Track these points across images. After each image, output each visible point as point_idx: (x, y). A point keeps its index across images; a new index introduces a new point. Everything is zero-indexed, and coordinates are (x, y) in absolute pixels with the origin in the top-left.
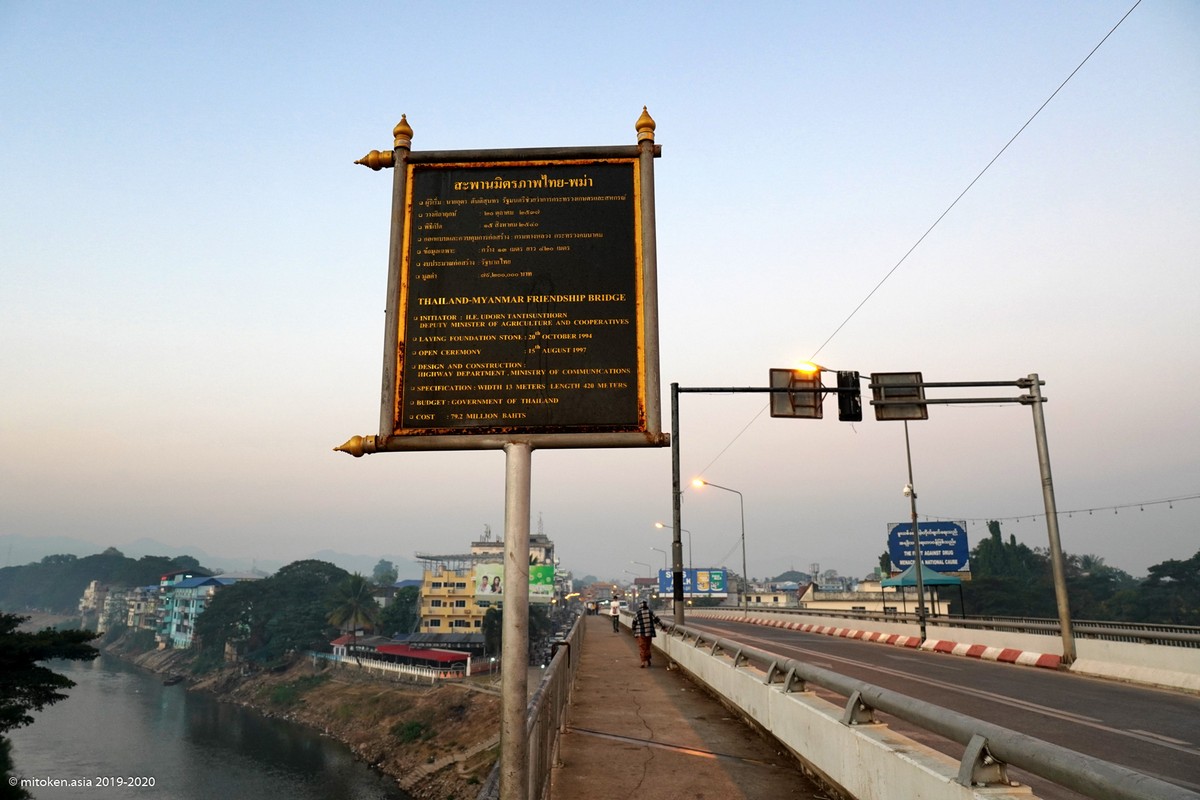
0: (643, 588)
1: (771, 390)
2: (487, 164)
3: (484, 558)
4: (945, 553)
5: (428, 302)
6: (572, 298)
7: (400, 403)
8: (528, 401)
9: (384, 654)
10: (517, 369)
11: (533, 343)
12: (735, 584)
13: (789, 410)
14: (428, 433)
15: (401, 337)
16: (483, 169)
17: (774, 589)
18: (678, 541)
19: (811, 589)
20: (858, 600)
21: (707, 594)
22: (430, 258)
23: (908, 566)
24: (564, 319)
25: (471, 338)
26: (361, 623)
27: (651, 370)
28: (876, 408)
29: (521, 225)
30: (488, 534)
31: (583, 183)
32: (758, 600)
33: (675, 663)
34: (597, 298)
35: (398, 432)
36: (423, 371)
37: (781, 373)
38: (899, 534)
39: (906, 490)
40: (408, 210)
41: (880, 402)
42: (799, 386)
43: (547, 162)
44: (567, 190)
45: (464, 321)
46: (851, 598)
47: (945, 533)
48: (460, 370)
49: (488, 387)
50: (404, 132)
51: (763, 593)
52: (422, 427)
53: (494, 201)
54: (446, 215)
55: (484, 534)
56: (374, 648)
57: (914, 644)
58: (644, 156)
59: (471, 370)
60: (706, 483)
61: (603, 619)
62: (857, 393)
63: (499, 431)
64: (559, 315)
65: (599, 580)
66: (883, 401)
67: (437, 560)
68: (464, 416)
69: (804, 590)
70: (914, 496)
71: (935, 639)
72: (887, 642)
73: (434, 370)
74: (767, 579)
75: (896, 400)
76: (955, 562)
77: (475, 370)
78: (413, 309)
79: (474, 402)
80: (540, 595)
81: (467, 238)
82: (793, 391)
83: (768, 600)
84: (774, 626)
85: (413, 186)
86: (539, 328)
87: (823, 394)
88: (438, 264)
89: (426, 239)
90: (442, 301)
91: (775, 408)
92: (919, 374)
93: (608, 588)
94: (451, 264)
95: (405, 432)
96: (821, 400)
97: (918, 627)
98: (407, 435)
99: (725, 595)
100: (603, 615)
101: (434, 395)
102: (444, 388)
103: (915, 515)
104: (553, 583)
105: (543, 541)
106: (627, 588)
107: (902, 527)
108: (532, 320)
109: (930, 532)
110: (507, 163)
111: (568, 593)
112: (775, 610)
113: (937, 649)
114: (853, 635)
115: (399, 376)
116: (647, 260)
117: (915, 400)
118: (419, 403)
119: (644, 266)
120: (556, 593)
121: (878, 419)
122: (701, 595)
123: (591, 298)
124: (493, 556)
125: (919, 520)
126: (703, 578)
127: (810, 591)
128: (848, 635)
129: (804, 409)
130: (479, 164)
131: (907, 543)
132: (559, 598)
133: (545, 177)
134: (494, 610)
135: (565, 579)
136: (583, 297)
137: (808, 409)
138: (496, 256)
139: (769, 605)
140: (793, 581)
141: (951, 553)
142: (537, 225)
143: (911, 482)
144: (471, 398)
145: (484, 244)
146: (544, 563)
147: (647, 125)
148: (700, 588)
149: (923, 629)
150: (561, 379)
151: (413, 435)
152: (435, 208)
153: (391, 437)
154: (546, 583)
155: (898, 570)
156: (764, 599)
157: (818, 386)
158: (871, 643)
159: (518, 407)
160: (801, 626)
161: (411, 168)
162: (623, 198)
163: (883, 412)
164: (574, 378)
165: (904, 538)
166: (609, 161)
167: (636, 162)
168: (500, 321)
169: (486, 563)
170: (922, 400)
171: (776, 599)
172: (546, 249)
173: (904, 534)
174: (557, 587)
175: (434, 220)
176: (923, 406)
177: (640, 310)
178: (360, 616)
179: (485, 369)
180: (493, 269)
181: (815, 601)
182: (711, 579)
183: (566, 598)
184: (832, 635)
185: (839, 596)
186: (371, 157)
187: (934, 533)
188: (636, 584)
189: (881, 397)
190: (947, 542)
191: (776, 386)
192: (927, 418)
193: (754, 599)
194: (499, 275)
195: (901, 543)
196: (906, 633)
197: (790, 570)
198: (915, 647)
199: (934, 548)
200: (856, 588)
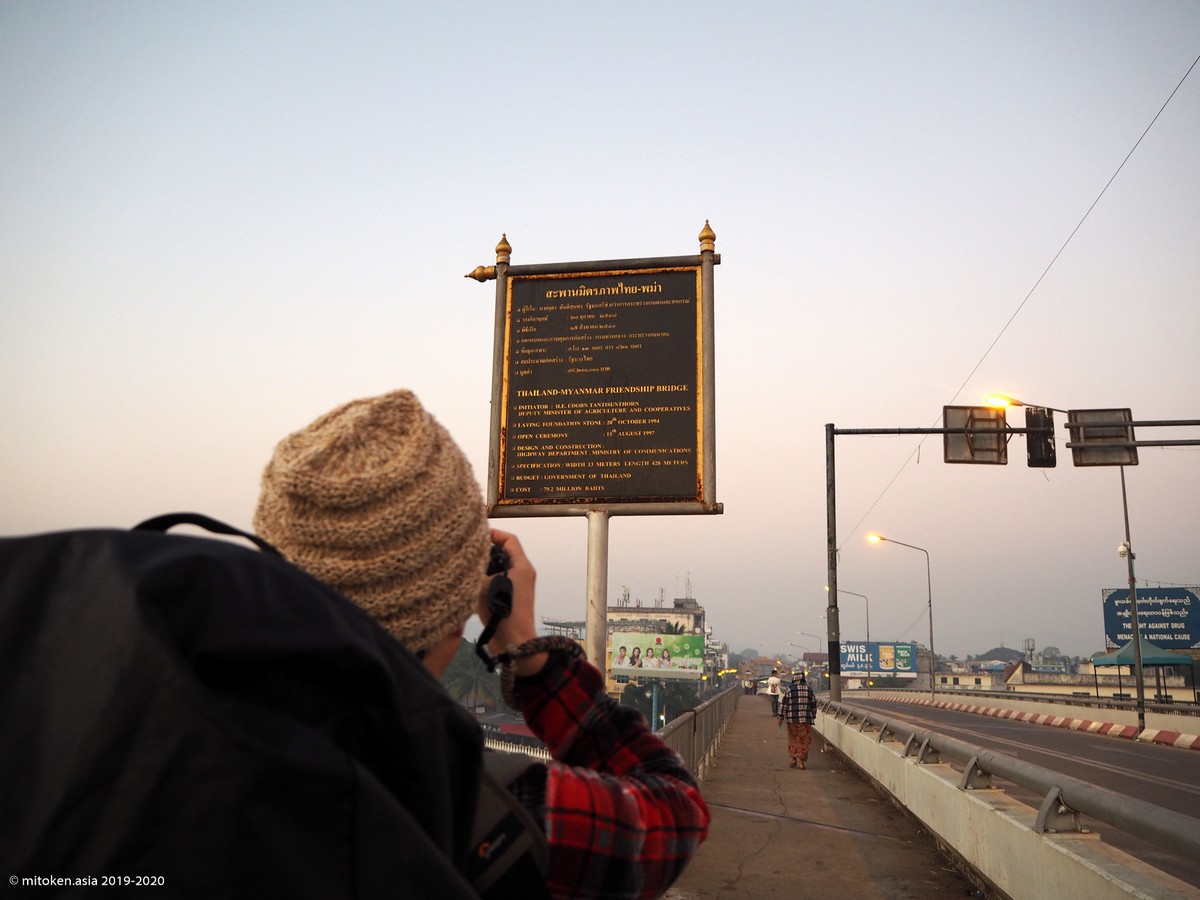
0: (814, 665)
1: (945, 431)
2: (573, 275)
3: (623, 626)
4: (1175, 626)
5: (525, 394)
6: (644, 389)
7: (503, 478)
8: (606, 476)
9: (509, 735)
10: (597, 450)
11: (611, 428)
12: (926, 662)
13: (967, 454)
14: (525, 502)
15: (504, 424)
16: (570, 278)
17: (976, 670)
18: (833, 606)
19: (1020, 668)
20: (1081, 685)
21: (891, 674)
22: (526, 357)
23: (1127, 641)
24: (636, 407)
25: (560, 424)
26: (482, 700)
27: (707, 450)
28: (1074, 451)
29: (601, 327)
30: (627, 597)
31: (653, 289)
32: (956, 681)
33: (830, 744)
34: (664, 389)
35: (501, 502)
36: (521, 451)
37: (958, 411)
38: (1117, 603)
39: (1122, 548)
40: (508, 316)
41: (1079, 445)
42: (979, 426)
43: (623, 272)
44: (640, 296)
45: (554, 409)
46: (1072, 682)
47: (1175, 601)
48: (551, 451)
49: (574, 465)
50: (505, 249)
51: (963, 674)
52: (520, 498)
53: (579, 307)
54: (539, 319)
55: (621, 598)
56: (497, 727)
57: (1130, 734)
58: (705, 265)
59: (560, 450)
60: (884, 539)
61: (761, 699)
62: (1051, 434)
63: (582, 501)
64: (632, 404)
65: (761, 654)
66: (1083, 443)
67: (567, 627)
68: (555, 489)
69: (1012, 670)
70: (1132, 557)
71: (1155, 728)
72: (1099, 732)
73: (530, 451)
74: (969, 657)
75: (1099, 442)
76: (1187, 637)
77: (563, 451)
78: (513, 400)
79: (562, 477)
80: (688, 670)
81: (556, 339)
82: (971, 432)
83: (968, 682)
84: (966, 711)
85: (512, 295)
86: (616, 415)
87: (1008, 435)
88: (533, 362)
89: (523, 341)
90: (536, 393)
91: (949, 451)
92: (1128, 411)
93: (771, 663)
94: (543, 361)
95: (507, 502)
96: (1006, 442)
97: (1135, 715)
98: (509, 505)
99: (913, 675)
100: (762, 694)
101: (530, 472)
102: (538, 466)
103: (1132, 580)
104: (703, 656)
105: (689, 607)
106: (794, 664)
107: (1119, 594)
108: (610, 408)
109: (1156, 600)
110: (590, 274)
111: (722, 669)
112: (977, 694)
113: (1157, 741)
114: (1059, 724)
115: (502, 456)
116: (706, 356)
117: (1122, 441)
118: (518, 478)
119: (703, 360)
120: (707, 669)
121: (1077, 464)
122: (884, 675)
123: (659, 388)
124: (633, 623)
125: (1138, 585)
126: (887, 654)
127: (1019, 671)
128: (1053, 723)
129: (985, 453)
130: (566, 275)
131: (1127, 614)
132: (711, 674)
133: (621, 285)
134: (634, 686)
135: (719, 653)
136: (652, 388)
137: (989, 453)
138: (580, 354)
139: (969, 688)
140: (1003, 660)
141: (1182, 626)
142: (614, 326)
143: (1128, 539)
144: (560, 474)
145: (570, 343)
146: (693, 633)
147: (708, 237)
148: (883, 666)
149: (1141, 717)
150: (633, 457)
151: (514, 505)
152: (529, 314)
153: (497, 505)
154: (694, 656)
155: (1116, 646)
156: (963, 681)
157: (1002, 426)
158: (1079, 733)
159: (598, 482)
160: (998, 711)
161: (510, 280)
162: (687, 302)
163: (1081, 457)
164: (644, 457)
165: (1123, 608)
166: (676, 269)
167: (699, 270)
168: (584, 409)
169: (624, 631)
170: (1131, 442)
171: (978, 681)
172: (622, 347)
173: (1123, 602)
174: (709, 662)
175: (529, 324)
176: (1132, 450)
177: (700, 398)
178: (480, 691)
179: (571, 450)
180: (577, 365)
181: (1025, 684)
182: (896, 655)
183: (720, 674)
184: (1034, 722)
185: (1056, 679)
186: (477, 272)
187: (1161, 602)
188: (804, 660)
189: (1079, 438)
190: (1176, 613)
191: (950, 427)
192: (1137, 464)
193: (950, 680)
194: (583, 370)
195: (1119, 614)
196: (1121, 721)
197: (999, 647)
198: (1131, 738)
199: (1161, 619)
200: (1082, 669)
